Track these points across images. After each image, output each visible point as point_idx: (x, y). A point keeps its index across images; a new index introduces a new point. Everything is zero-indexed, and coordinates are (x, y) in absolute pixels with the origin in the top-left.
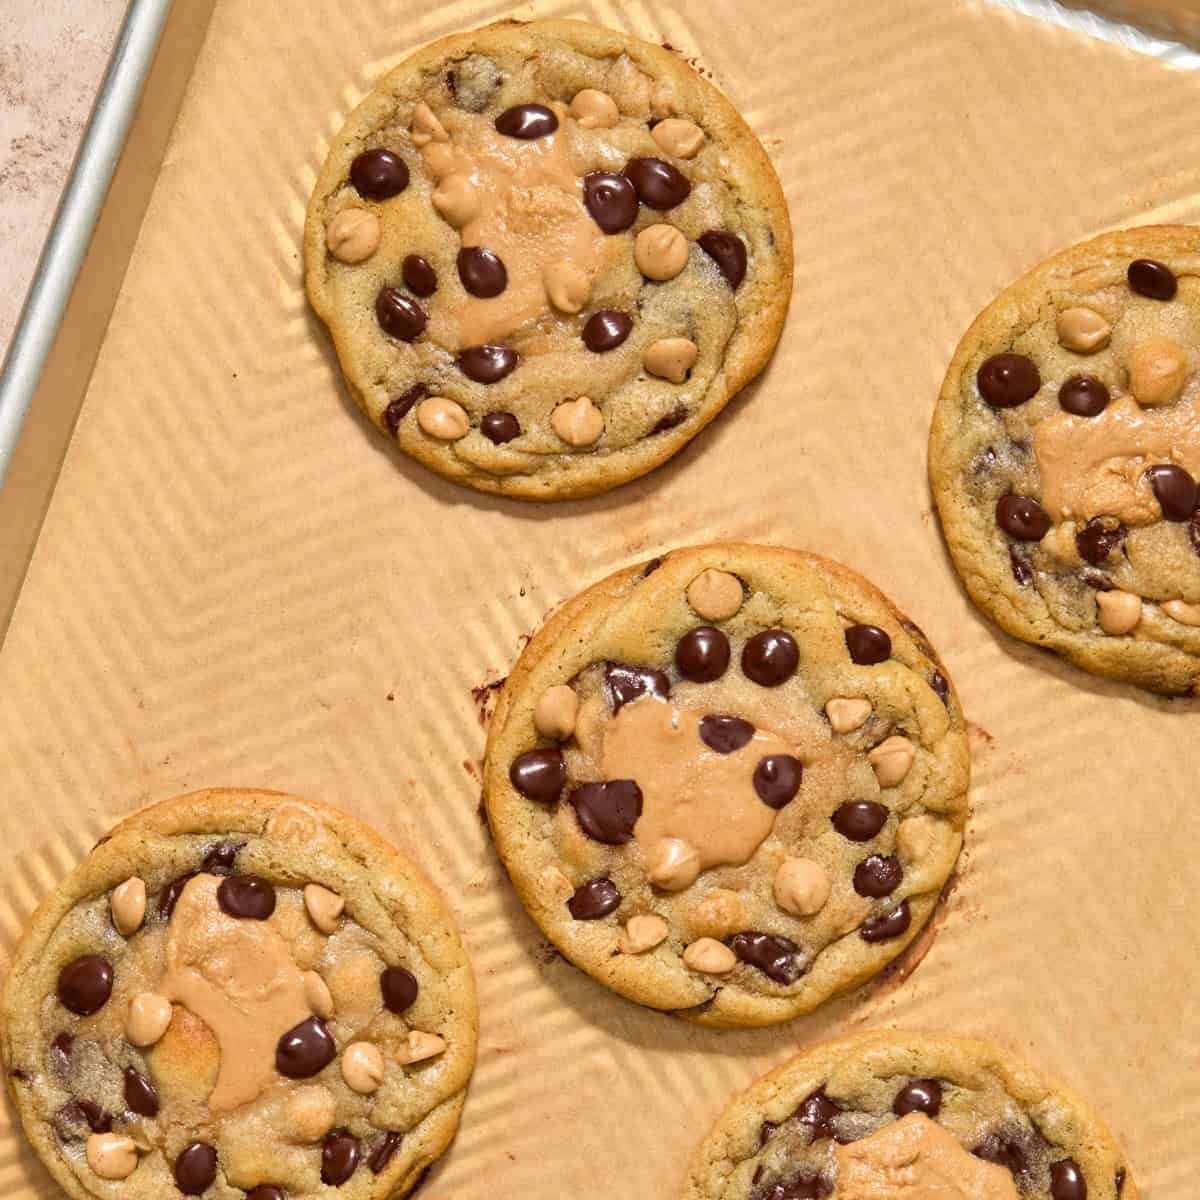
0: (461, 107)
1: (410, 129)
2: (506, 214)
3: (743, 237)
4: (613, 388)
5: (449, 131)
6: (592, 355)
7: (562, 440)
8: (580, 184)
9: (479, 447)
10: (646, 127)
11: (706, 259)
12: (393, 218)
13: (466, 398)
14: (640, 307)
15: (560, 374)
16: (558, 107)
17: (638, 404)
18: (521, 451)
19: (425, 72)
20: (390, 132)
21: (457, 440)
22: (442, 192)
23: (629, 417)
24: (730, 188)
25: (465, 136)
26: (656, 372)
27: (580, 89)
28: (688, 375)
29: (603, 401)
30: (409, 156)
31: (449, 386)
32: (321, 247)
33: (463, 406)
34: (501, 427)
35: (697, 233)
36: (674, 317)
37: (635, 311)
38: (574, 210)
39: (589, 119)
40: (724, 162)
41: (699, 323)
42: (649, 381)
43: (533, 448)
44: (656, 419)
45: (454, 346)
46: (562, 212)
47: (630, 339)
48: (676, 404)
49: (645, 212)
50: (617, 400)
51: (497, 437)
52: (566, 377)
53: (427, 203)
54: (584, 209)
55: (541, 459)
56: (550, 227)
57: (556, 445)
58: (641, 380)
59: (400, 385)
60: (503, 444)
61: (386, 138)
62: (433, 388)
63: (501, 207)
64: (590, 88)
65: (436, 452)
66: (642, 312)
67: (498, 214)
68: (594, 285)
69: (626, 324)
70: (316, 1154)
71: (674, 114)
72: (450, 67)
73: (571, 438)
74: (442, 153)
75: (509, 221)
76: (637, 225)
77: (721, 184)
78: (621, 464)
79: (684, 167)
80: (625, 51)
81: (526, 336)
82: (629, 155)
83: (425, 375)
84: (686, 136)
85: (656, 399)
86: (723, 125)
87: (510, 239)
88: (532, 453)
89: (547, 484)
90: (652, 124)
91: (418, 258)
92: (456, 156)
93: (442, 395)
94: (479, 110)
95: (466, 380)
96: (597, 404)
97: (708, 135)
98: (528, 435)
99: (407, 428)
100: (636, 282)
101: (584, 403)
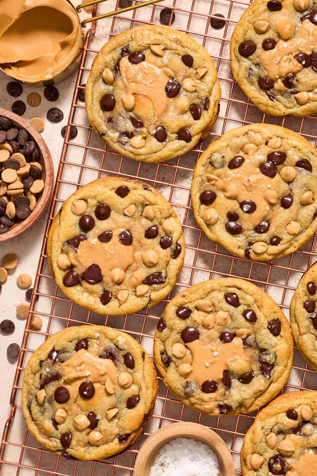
0: (217, 168)
1: (208, 182)
2: (245, 189)
3: (305, 158)
4: (297, 215)
5: (218, 177)
6: (287, 209)
7: (292, 235)
8: (258, 170)
9: (274, 249)
10: (265, 145)
11: (300, 169)
12: (218, 206)
13: (262, 239)
14: (291, 191)
15: (282, 219)
16: (241, 154)
17: (306, 215)
18: (284, 244)
19: (203, 166)
20: (204, 185)
21: (267, 251)
22: (226, 192)
23: (306, 219)
24: (295, 147)
25: (223, 175)
26: (304, 204)
27: (243, 146)
28: (314, 200)
29: (296, 219)
30: (212, 188)
31: (257, 238)
32: (205, 224)
33: (263, 241)
34: (275, 241)
35: (294, 164)
36: (302, 188)
37: (291, 192)
38: (261, 177)
39: (250, 153)
40: (290, 142)
41: (308, 185)
42: (304, 207)
43: (287, 241)
44: (313, 215)
45: (252, 228)
46: (259, 180)
47: (294, 200)
48: (315, 209)
49: (279, 167)
50: (300, 217)
51: (276, 244)
52: (284, 219)
53: (224, 197)
54: (263, 175)
55: (290, 243)
56: (258, 185)
57: (292, 237)
58: (303, 208)
59: (245, 246)
60: (279, 245)
61: (204, 188)
62: (253, 242)
63: (243, 187)
64: (246, 144)
65: (263, 257)
66: (293, 192)
67: (244, 190)
68: (277, 192)
69: (290, 196)
71: (270, 138)
72: (209, 160)
73: (295, 233)
74: (220, 183)
75: (247, 190)
76: (278, 171)
77: (293, 148)
78: (310, 232)
79: (281, 149)
80: (249, 130)
81: (269, 215)
82: (266, 155)
83: (250, 239)
84: (277, 142)
85: (309, 211)
86: (283, 133)
87: (250, 194)
88: (287, 242)
89: (295, 247)
90: (266, 144)
91: (230, 212)
92: (224, 182)
93: (256, 242)
94: (222, 167)
95: (260, 235)
96: (296, 220)
97: (281, 138)
98: (284, 239)
99: (252, 255)
100: (287, 185)
101: (293, 222)
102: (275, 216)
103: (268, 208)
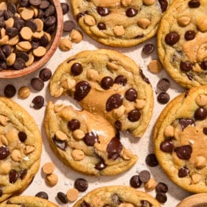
4: (130, 25)
6: (127, 17)
9: (95, 29)
11: (158, 3)
14: (141, 9)
15: (118, 19)
17: (134, 31)
18: (104, 33)
21: (91, 26)
23: (131, 33)
26: (140, 25)
28: (147, 28)
31: (93, 14)
33: (95, 19)
34: (102, 26)
36: (148, 14)
37: (139, 10)
42: (137, 26)
43: (107, 33)
44: (136, 35)
45: (97, 5)
50: (129, 29)
51: (100, 28)
55: (108, 36)
57: (113, 34)
59: (83, 10)
60: (101, 30)
62: (90, 13)
65: (86, 27)
66: (141, 11)
68: (132, 2)
69: (137, 12)
70: (8, 176)
73: (117, 34)
78: (125, 42)
85: (138, 31)
89: (108, 42)
93: (91, 15)
95: (97, 14)
96: (125, 28)
98: (107, 30)
99: (81, 20)
100: (142, 4)
101: (122, 27)
102: (116, 12)
103: (118, 4)
